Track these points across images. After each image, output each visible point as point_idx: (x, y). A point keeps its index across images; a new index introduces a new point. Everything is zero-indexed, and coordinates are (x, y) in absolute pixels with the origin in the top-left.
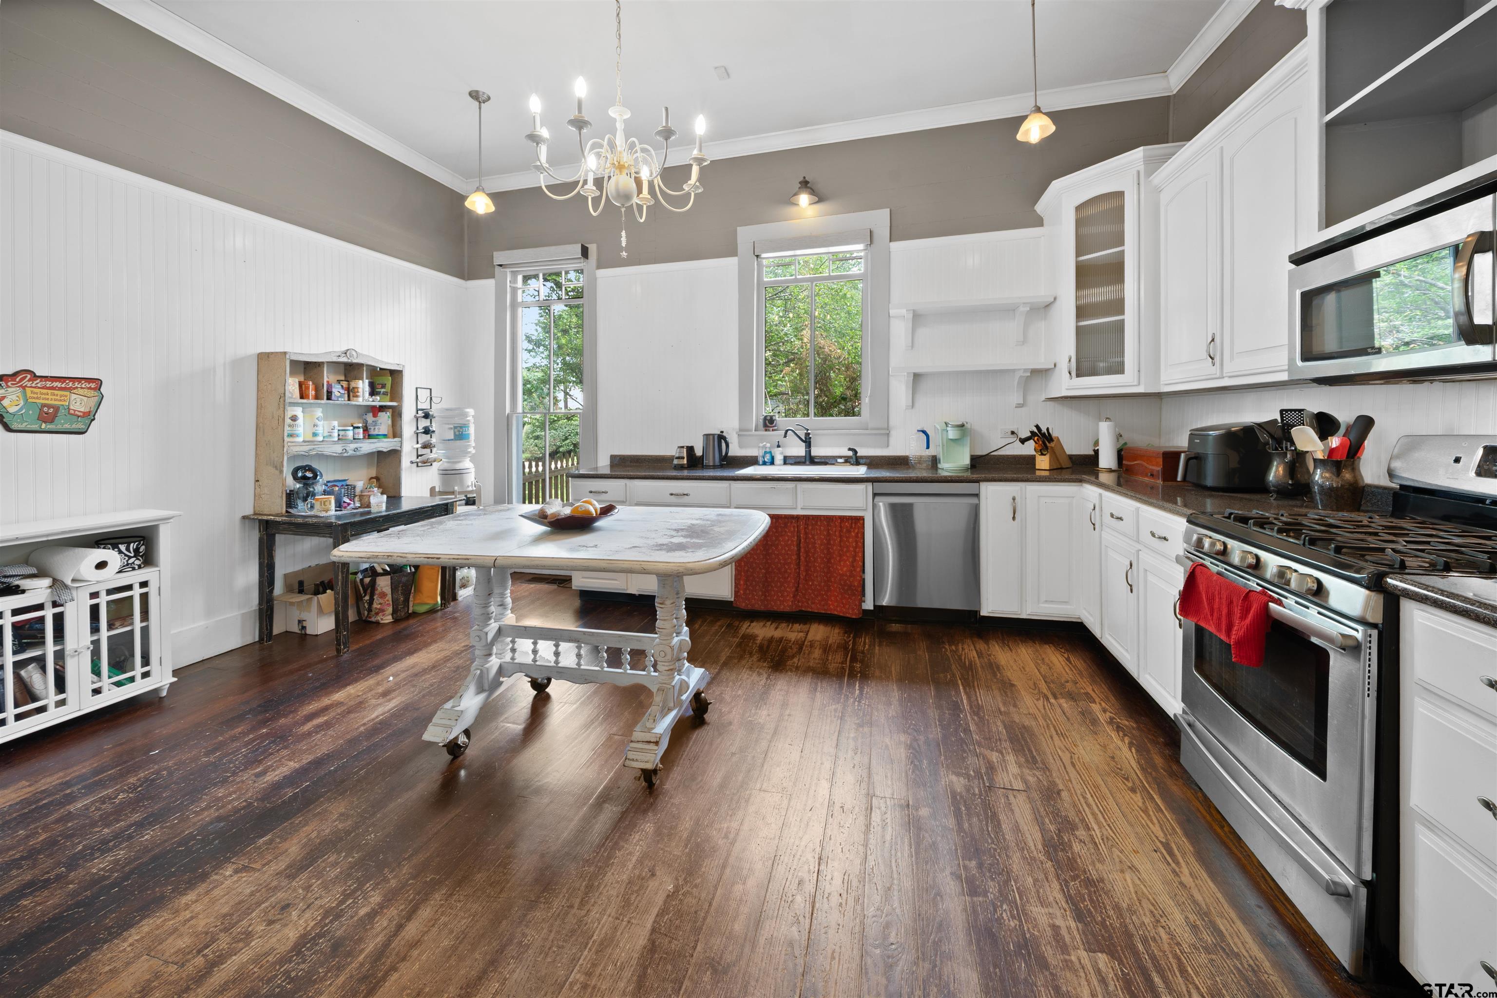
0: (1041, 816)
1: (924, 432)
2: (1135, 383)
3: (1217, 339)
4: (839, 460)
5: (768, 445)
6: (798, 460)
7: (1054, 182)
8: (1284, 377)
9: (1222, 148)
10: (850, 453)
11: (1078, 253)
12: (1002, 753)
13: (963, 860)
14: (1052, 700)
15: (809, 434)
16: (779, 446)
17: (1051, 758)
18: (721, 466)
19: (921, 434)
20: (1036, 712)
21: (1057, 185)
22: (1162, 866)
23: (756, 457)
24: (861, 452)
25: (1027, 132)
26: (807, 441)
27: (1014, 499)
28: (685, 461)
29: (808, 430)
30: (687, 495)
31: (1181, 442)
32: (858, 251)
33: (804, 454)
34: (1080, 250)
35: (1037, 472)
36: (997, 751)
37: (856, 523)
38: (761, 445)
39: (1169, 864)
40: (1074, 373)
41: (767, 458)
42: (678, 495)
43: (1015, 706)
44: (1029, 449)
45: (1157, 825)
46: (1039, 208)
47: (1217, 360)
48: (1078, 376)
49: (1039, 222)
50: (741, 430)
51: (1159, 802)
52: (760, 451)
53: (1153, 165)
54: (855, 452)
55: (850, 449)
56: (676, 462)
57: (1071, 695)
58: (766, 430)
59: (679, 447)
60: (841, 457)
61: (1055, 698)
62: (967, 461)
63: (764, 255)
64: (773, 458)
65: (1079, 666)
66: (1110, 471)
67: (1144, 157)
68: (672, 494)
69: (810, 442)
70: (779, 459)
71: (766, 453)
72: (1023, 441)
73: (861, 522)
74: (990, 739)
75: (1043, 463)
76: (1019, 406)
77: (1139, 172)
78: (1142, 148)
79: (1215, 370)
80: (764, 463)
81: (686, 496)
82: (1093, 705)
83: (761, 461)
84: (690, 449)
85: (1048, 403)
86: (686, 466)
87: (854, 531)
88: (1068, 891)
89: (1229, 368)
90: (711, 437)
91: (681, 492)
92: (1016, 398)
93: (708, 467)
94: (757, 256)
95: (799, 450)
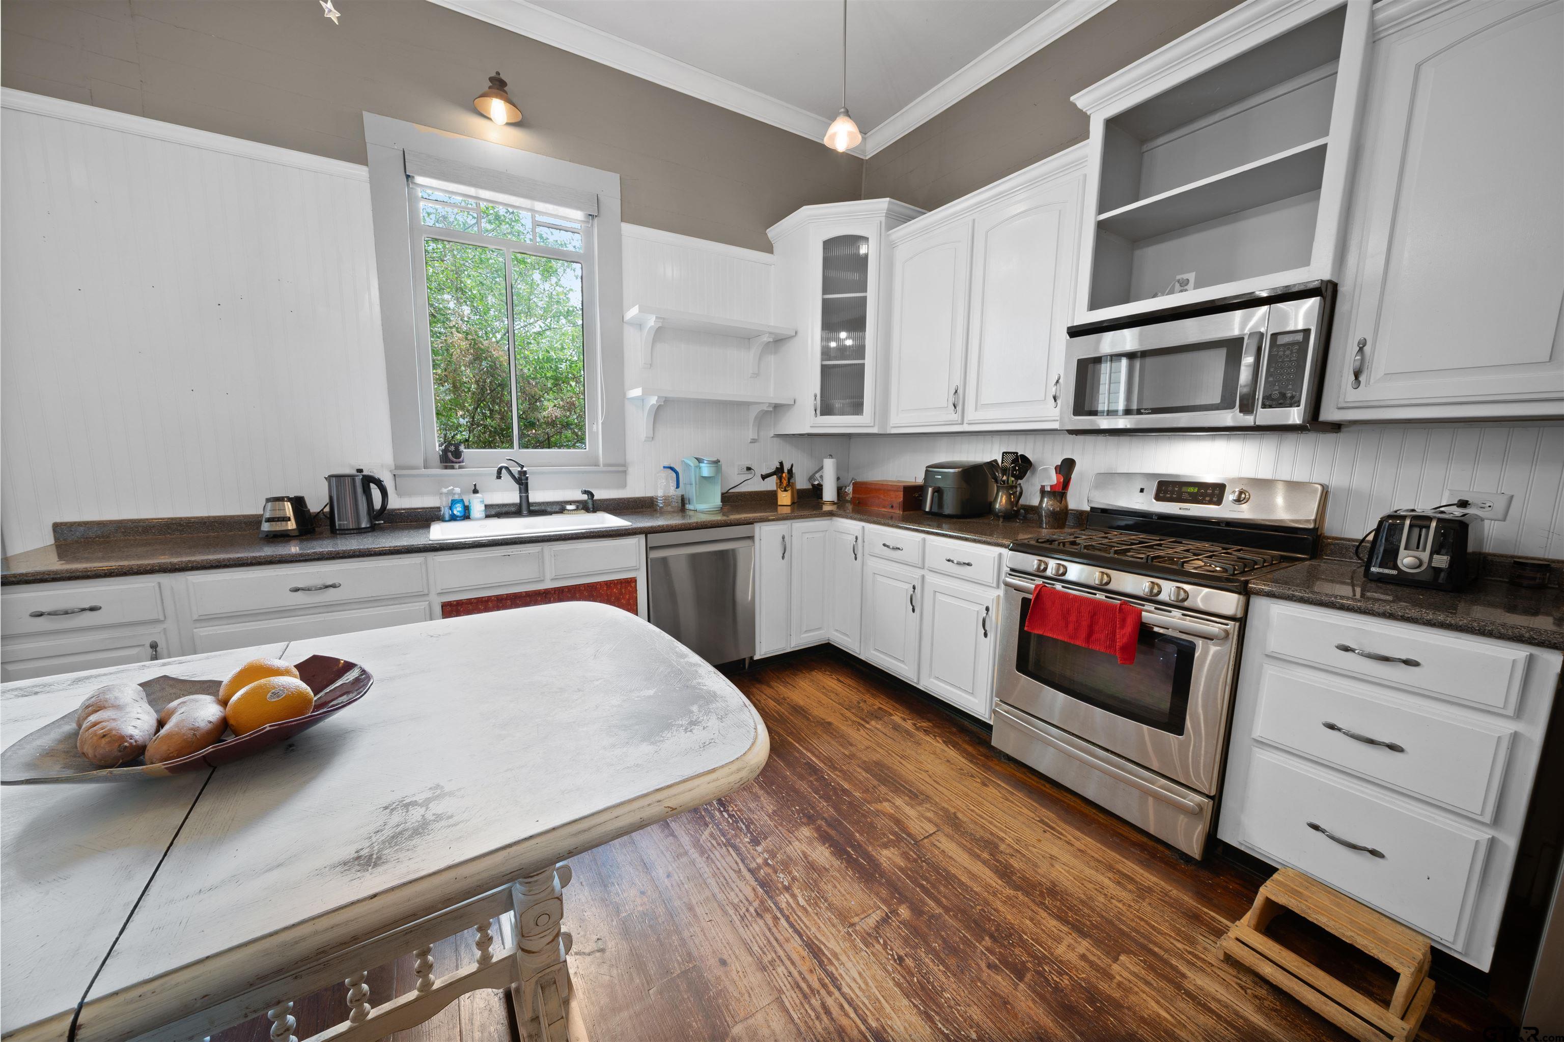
0: (970, 849)
1: (672, 469)
2: (872, 424)
3: (960, 391)
4: (569, 507)
5: (458, 490)
6: (504, 510)
7: (804, 207)
8: (1056, 425)
9: (974, 220)
10: (585, 497)
11: (825, 291)
12: (890, 801)
13: (980, 944)
14: (867, 726)
15: (525, 473)
16: (475, 491)
17: (920, 784)
18: (373, 528)
19: (670, 471)
20: (869, 743)
21: (807, 211)
22: (1057, 842)
23: (439, 509)
24: (599, 495)
25: (833, 136)
26: (522, 481)
27: (783, 538)
28: (292, 525)
29: (522, 467)
30: (334, 586)
31: (918, 478)
32: (575, 221)
33: (517, 500)
34: (827, 286)
35: (779, 508)
36: (885, 801)
37: (626, 588)
38: (445, 490)
39: (1061, 839)
40: (818, 412)
41: (458, 510)
42: (309, 590)
43: (851, 745)
44: (771, 484)
45: (1023, 807)
46: (773, 232)
47: (959, 408)
48: (822, 414)
49: (768, 248)
50: (397, 467)
51: (1003, 785)
52: (444, 499)
53: (895, 220)
54: (591, 494)
55: (585, 492)
56: (266, 527)
57: (872, 714)
58: (446, 468)
59: (268, 500)
60: (570, 503)
61: (868, 723)
62: (718, 502)
63: (419, 180)
64: (467, 508)
65: (851, 683)
66: (833, 503)
67: (888, 210)
68: (296, 590)
69: (527, 484)
70: (477, 509)
71: (454, 502)
72: (764, 477)
73: (633, 585)
74: (868, 790)
75: (785, 498)
76: (754, 441)
77: (881, 222)
78: (888, 199)
79: (955, 417)
80: (453, 518)
81: (332, 589)
82: (892, 717)
83: (446, 513)
84: (298, 503)
85: (775, 439)
86: (297, 533)
87: (624, 598)
88: (1053, 912)
89: (971, 415)
90: (348, 481)
91: (319, 582)
92: (751, 434)
93: (346, 532)
94: (408, 177)
95: (510, 495)
